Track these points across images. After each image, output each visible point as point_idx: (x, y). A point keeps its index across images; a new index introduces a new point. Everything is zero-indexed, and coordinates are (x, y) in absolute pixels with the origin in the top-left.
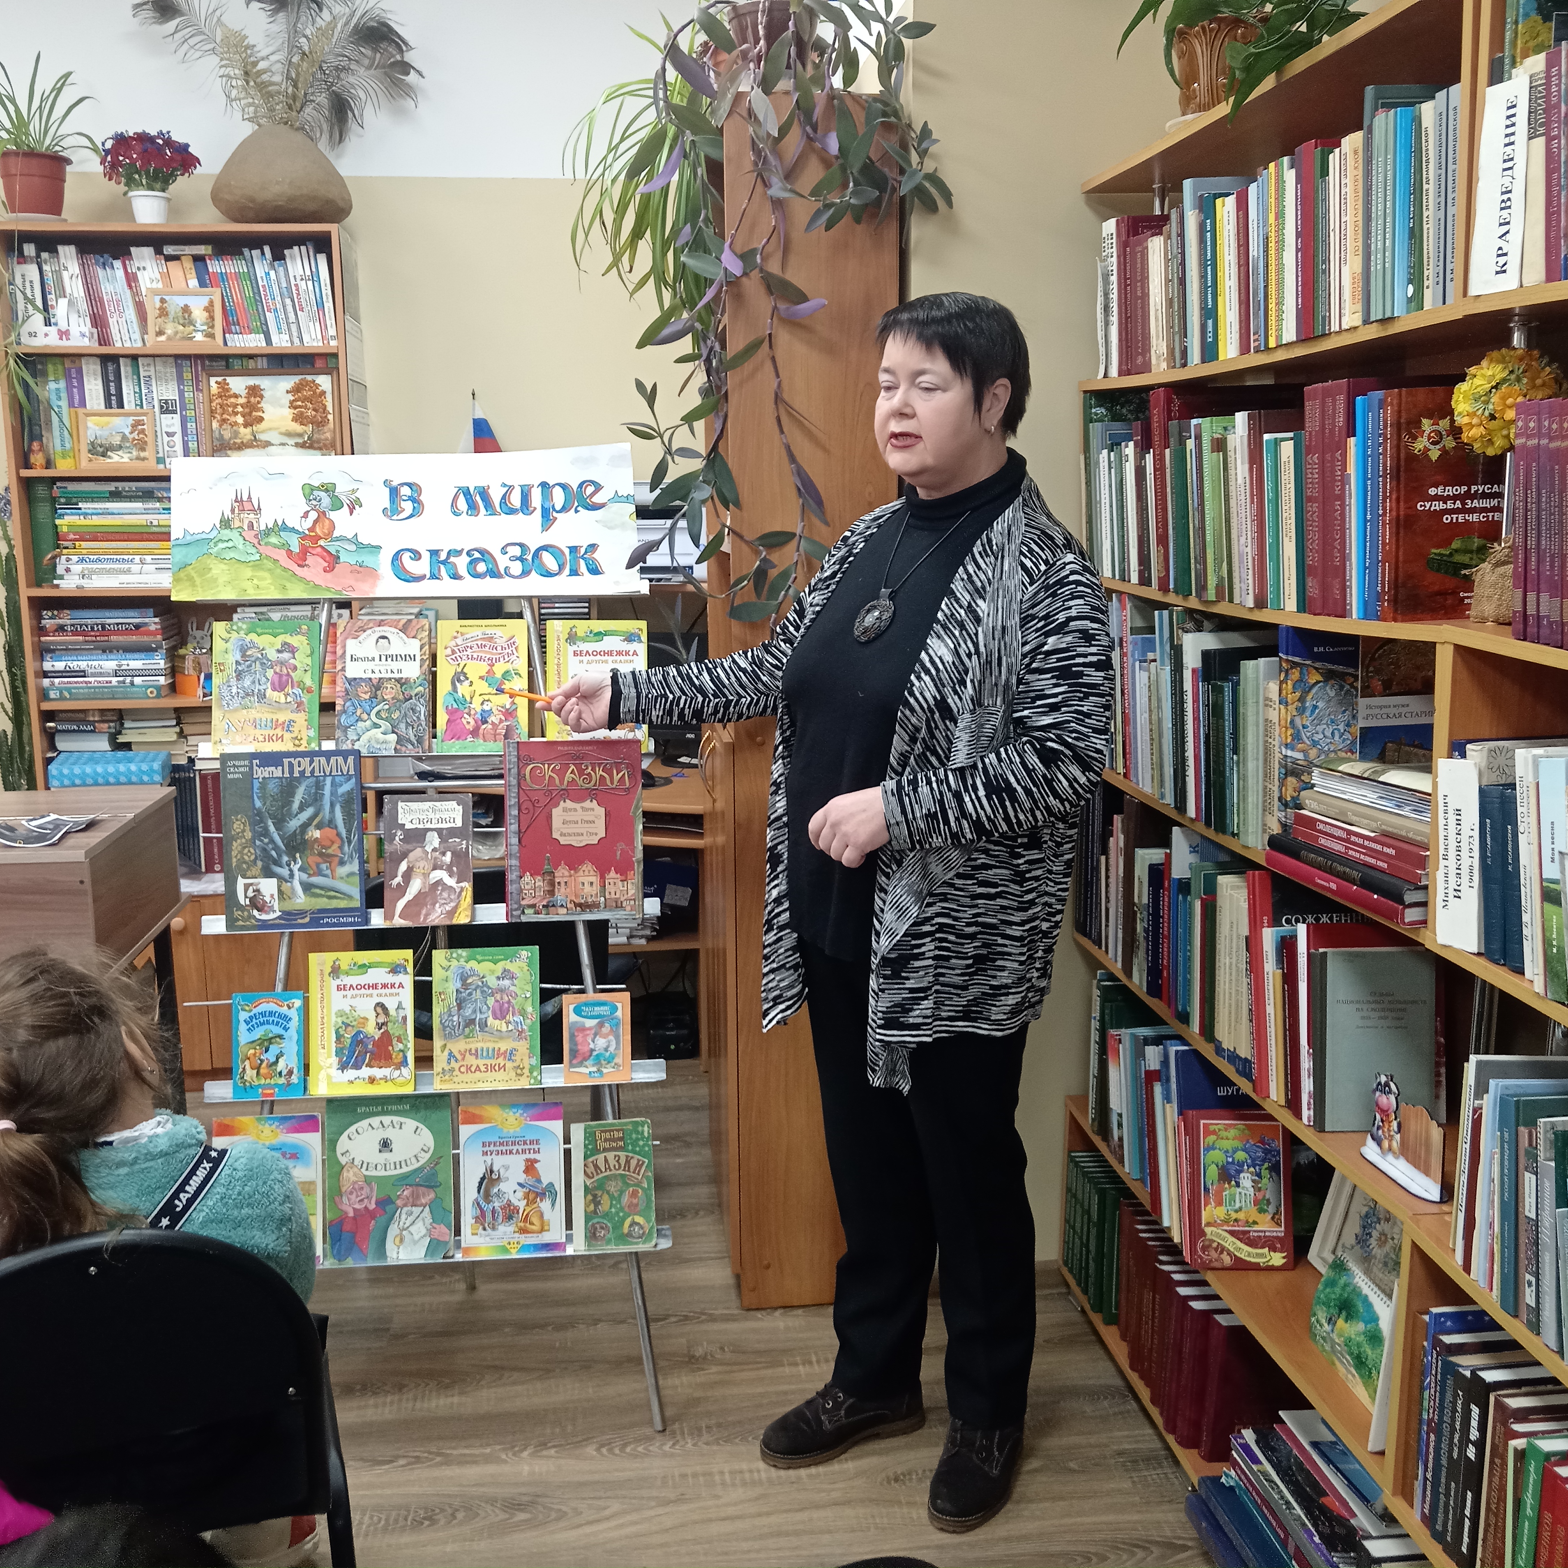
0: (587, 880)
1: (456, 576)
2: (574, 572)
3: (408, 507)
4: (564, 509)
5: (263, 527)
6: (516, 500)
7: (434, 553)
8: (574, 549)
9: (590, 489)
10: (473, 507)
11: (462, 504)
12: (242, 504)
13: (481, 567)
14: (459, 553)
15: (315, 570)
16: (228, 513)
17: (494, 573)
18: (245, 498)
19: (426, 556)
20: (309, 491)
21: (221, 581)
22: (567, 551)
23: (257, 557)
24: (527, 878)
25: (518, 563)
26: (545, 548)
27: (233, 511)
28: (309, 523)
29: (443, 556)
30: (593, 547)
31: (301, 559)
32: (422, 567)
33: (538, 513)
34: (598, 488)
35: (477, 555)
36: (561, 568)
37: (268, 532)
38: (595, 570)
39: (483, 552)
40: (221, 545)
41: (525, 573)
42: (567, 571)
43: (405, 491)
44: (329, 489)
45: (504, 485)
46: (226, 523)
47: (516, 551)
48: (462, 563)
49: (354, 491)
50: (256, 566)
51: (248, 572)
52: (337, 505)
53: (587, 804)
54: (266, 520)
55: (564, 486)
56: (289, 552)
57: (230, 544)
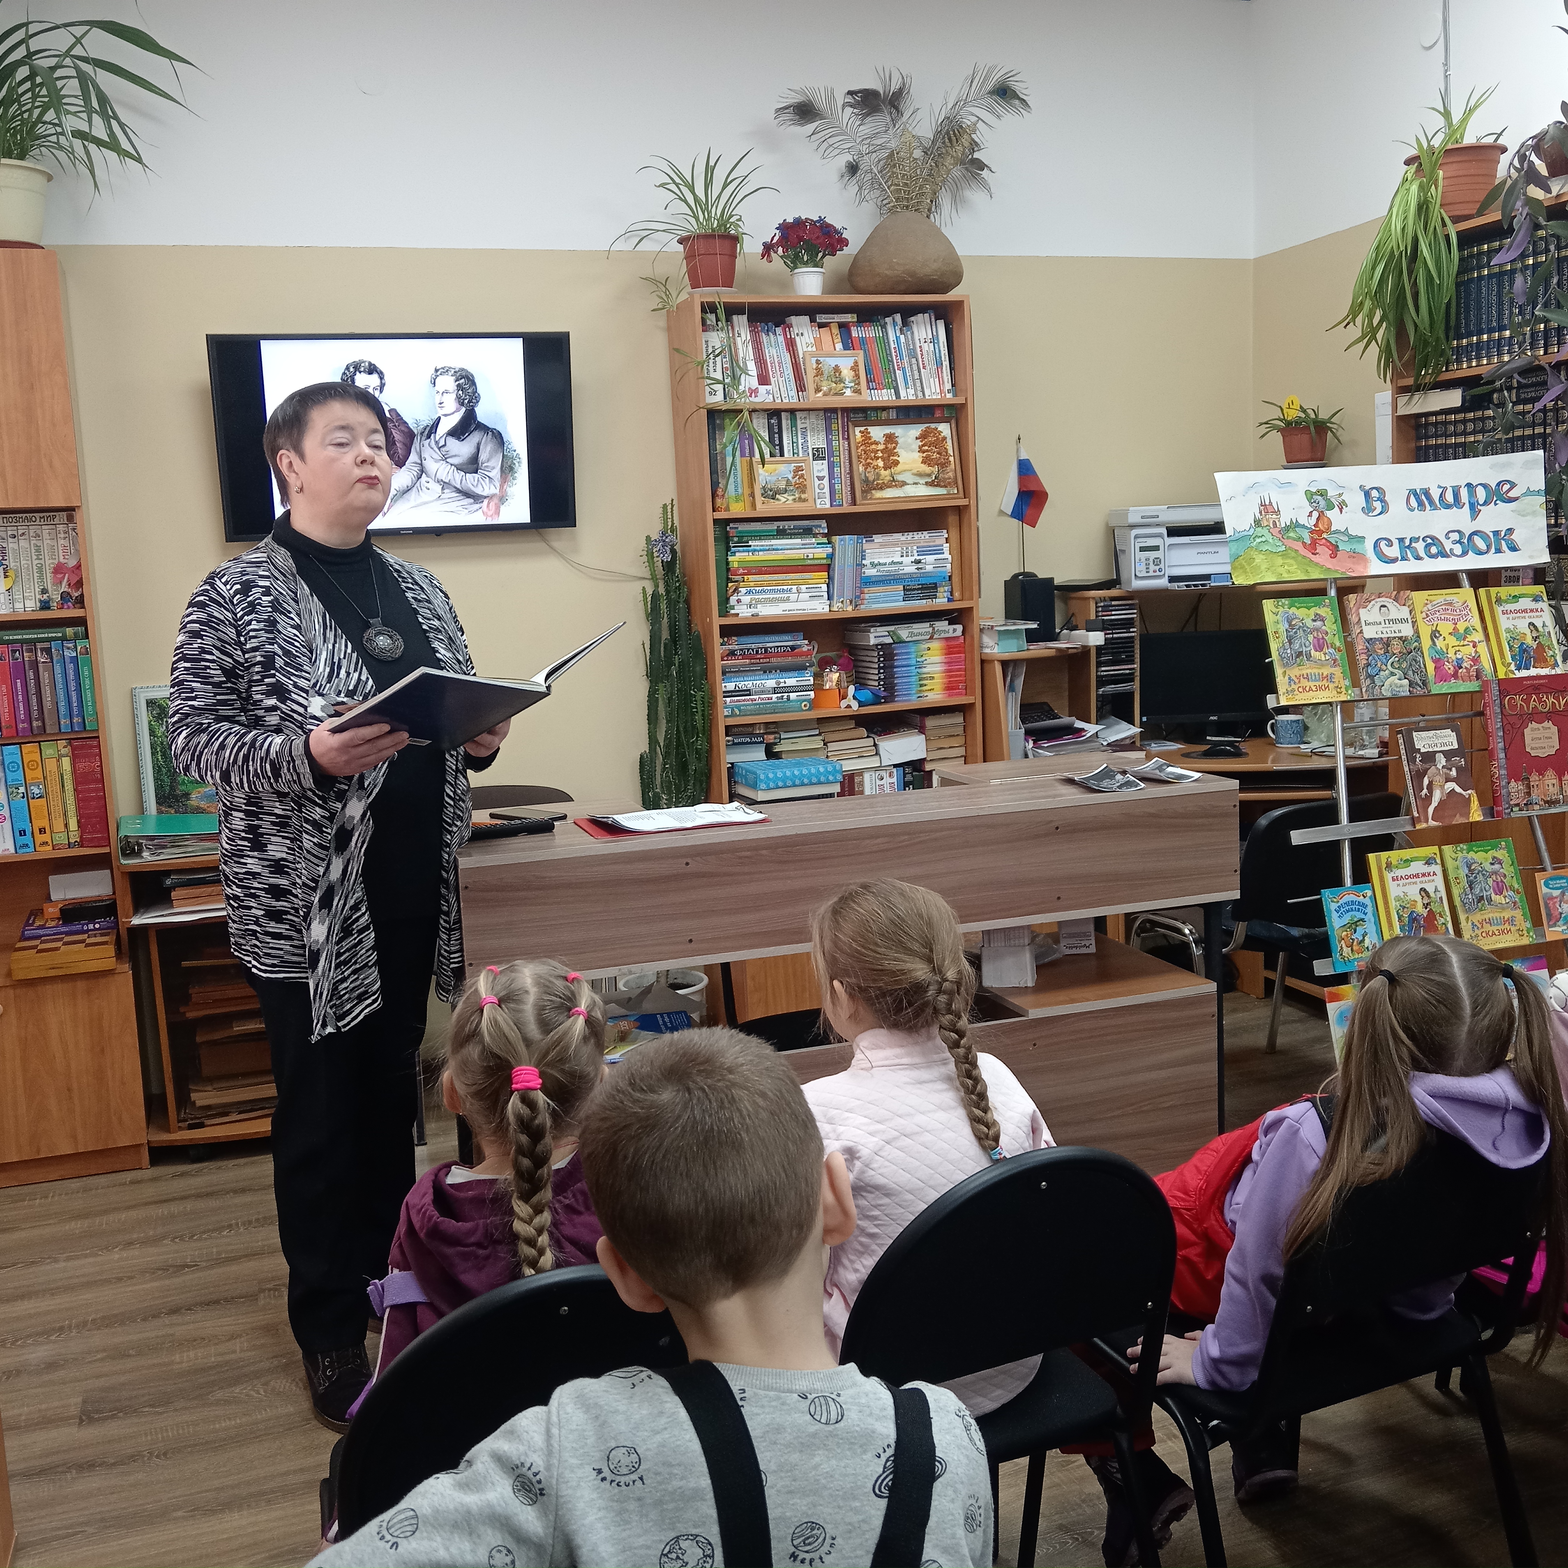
0: (1550, 782)
1: (1418, 558)
2: (1499, 551)
3: (1378, 505)
4: (1486, 503)
5: (1283, 525)
6: (1450, 497)
7: (1401, 540)
8: (1496, 533)
9: (1506, 487)
10: (1421, 504)
11: (1413, 502)
12: (1266, 508)
13: (1434, 550)
14: (1417, 539)
15: (1323, 555)
16: (1258, 515)
17: (1443, 554)
18: (1267, 503)
19: (1396, 543)
20: (1309, 495)
21: (1263, 567)
22: (1491, 535)
23: (1283, 548)
24: (1513, 783)
25: (1458, 545)
26: (1475, 533)
27: (1261, 512)
28: (1313, 520)
29: (1407, 543)
30: (1510, 531)
31: (1312, 547)
32: (1393, 551)
33: (1467, 506)
34: (1513, 485)
35: (1429, 541)
36: (1489, 547)
37: (1287, 528)
38: (1514, 549)
39: (1433, 538)
40: (1258, 540)
41: (1465, 553)
42: (1493, 550)
43: (1375, 493)
44: (1322, 493)
45: (1439, 487)
46: (1257, 523)
47: (1455, 536)
48: (1420, 546)
49: (1340, 495)
50: (1284, 555)
51: (1280, 561)
52: (1330, 507)
53: (1546, 724)
54: (1285, 520)
55: (1484, 486)
56: (1304, 543)
57: (1263, 539)
